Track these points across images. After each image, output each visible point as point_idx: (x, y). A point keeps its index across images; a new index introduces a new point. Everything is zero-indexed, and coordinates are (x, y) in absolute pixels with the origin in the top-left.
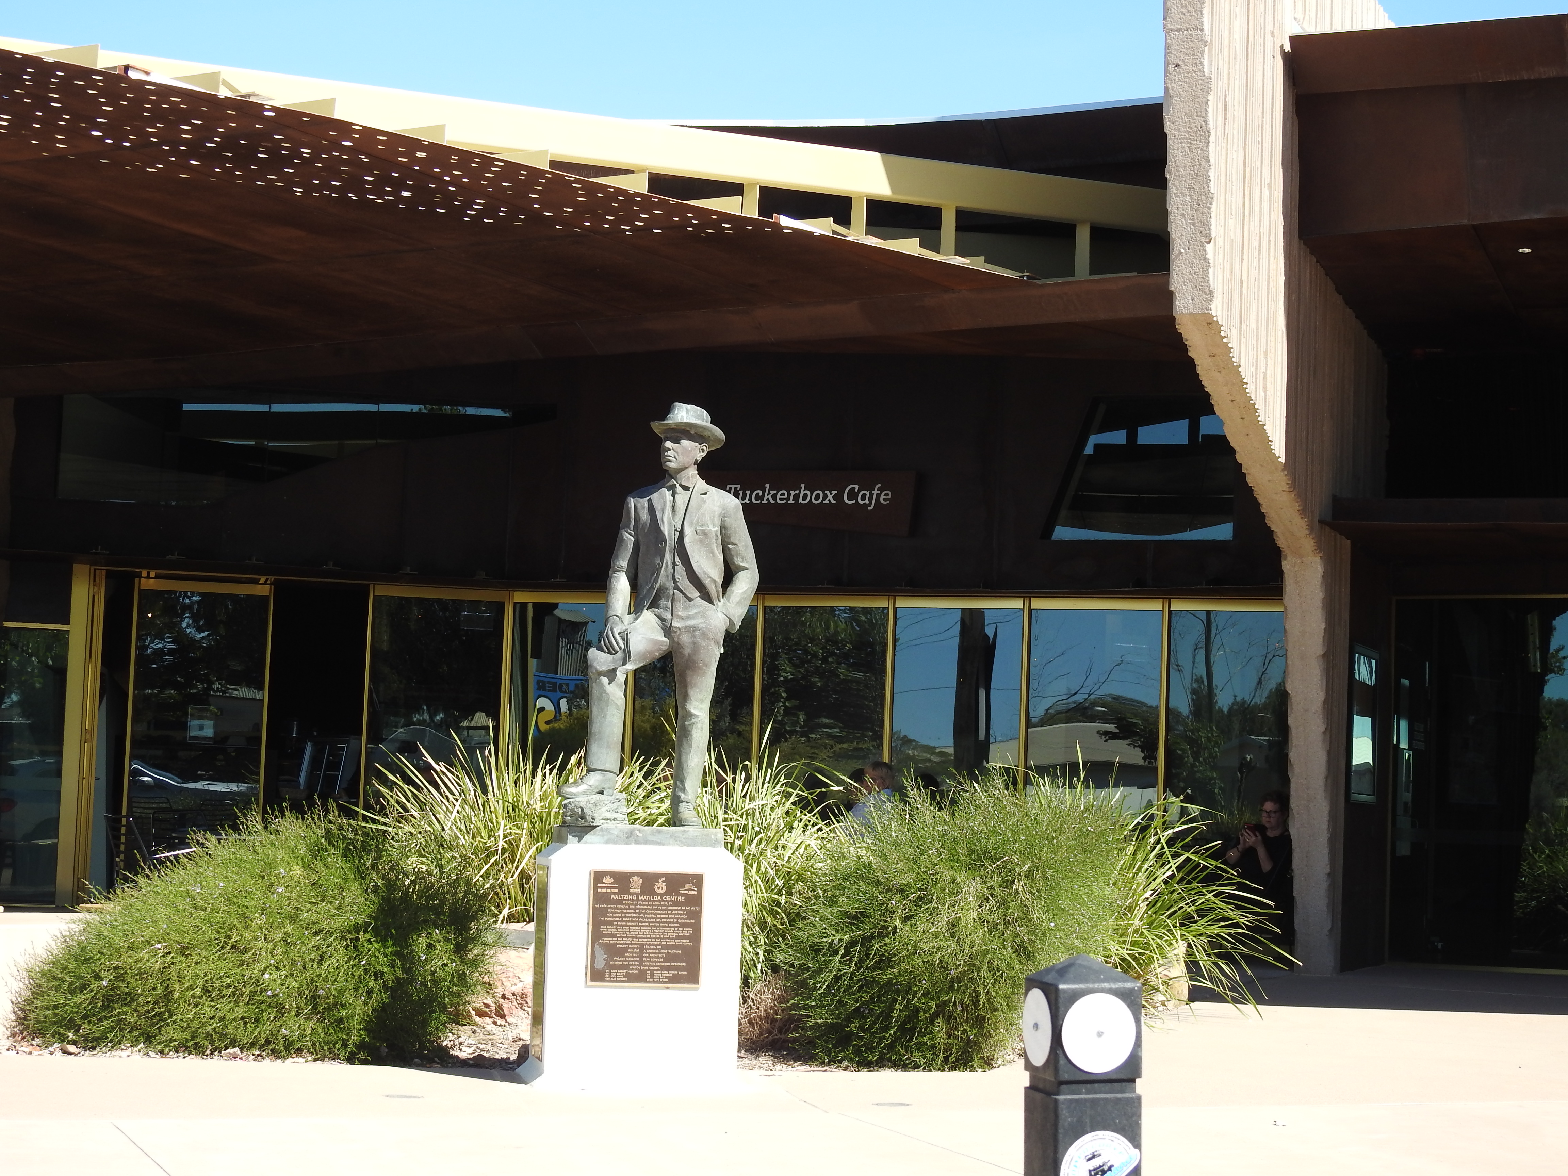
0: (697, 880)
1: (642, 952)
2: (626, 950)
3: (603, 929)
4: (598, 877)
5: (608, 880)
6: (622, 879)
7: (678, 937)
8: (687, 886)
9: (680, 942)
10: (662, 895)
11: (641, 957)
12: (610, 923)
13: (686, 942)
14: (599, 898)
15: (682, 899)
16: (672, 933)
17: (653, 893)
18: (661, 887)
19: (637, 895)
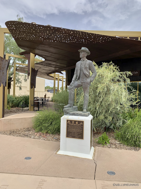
0: (83, 122)
1: (74, 133)
2: (72, 132)
3: (68, 129)
4: (68, 121)
5: (69, 121)
6: (71, 121)
7: (80, 131)
8: (81, 123)
9: (80, 132)
10: (77, 124)
11: (74, 134)
12: (69, 128)
13: (81, 132)
14: (68, 124)
15: (80, 125)
16: (79, 130)
17: (76, 124)
18: (77, 123)
19: (73, 124)
